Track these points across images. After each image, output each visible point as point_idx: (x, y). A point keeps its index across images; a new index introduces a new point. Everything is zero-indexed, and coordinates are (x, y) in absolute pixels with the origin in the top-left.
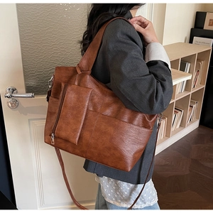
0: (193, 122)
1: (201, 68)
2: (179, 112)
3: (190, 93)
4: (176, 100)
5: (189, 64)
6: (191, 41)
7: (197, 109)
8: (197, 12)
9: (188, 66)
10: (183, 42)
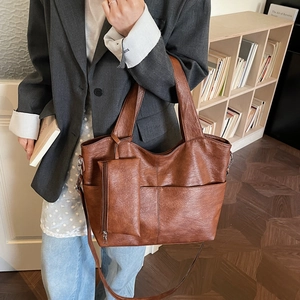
0: (255, 130)
1: (275, 52)
2: (236, 115)
3: (254, 89)
4: (230, 97)
5: (256, 46)
6: (266, 11)
7: (263, 111)
9: (254, 48)
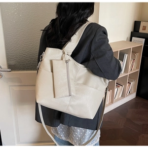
0: (131, 94)
2: (121, 87)
3: (128, 74)
5: (127, 55)
7: (134, 85)
8: (135, 21)
10: (126, 40)
